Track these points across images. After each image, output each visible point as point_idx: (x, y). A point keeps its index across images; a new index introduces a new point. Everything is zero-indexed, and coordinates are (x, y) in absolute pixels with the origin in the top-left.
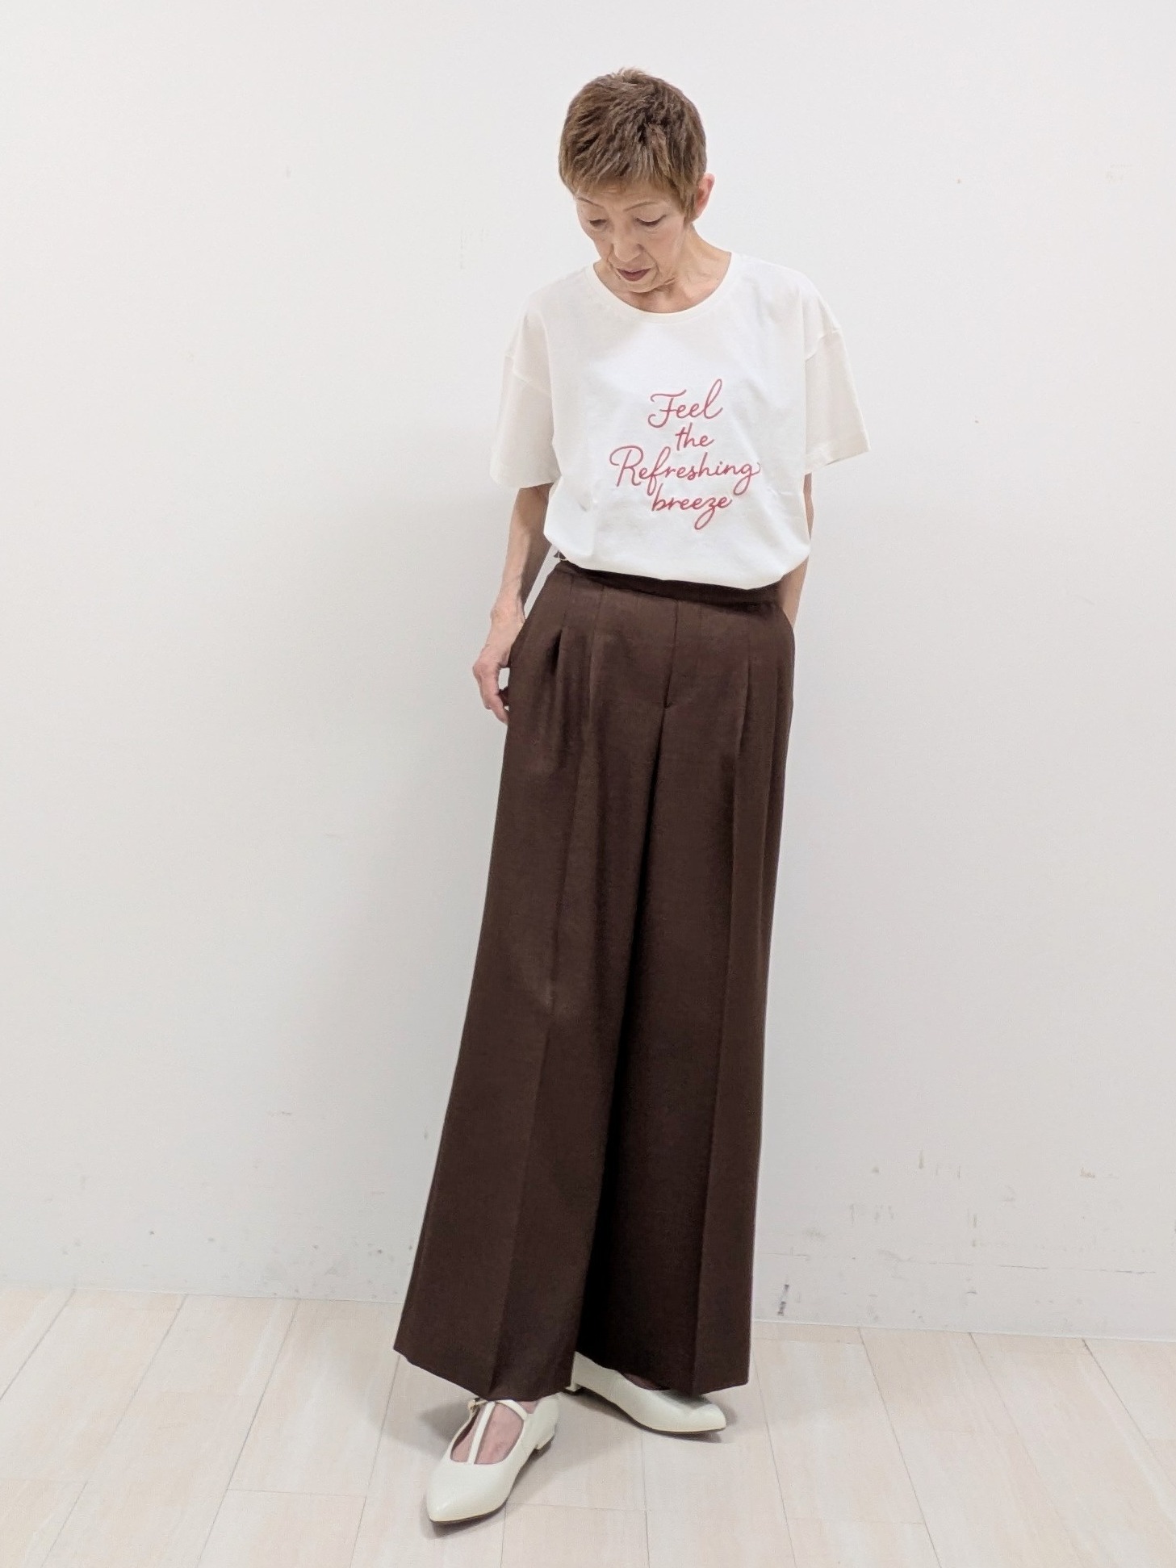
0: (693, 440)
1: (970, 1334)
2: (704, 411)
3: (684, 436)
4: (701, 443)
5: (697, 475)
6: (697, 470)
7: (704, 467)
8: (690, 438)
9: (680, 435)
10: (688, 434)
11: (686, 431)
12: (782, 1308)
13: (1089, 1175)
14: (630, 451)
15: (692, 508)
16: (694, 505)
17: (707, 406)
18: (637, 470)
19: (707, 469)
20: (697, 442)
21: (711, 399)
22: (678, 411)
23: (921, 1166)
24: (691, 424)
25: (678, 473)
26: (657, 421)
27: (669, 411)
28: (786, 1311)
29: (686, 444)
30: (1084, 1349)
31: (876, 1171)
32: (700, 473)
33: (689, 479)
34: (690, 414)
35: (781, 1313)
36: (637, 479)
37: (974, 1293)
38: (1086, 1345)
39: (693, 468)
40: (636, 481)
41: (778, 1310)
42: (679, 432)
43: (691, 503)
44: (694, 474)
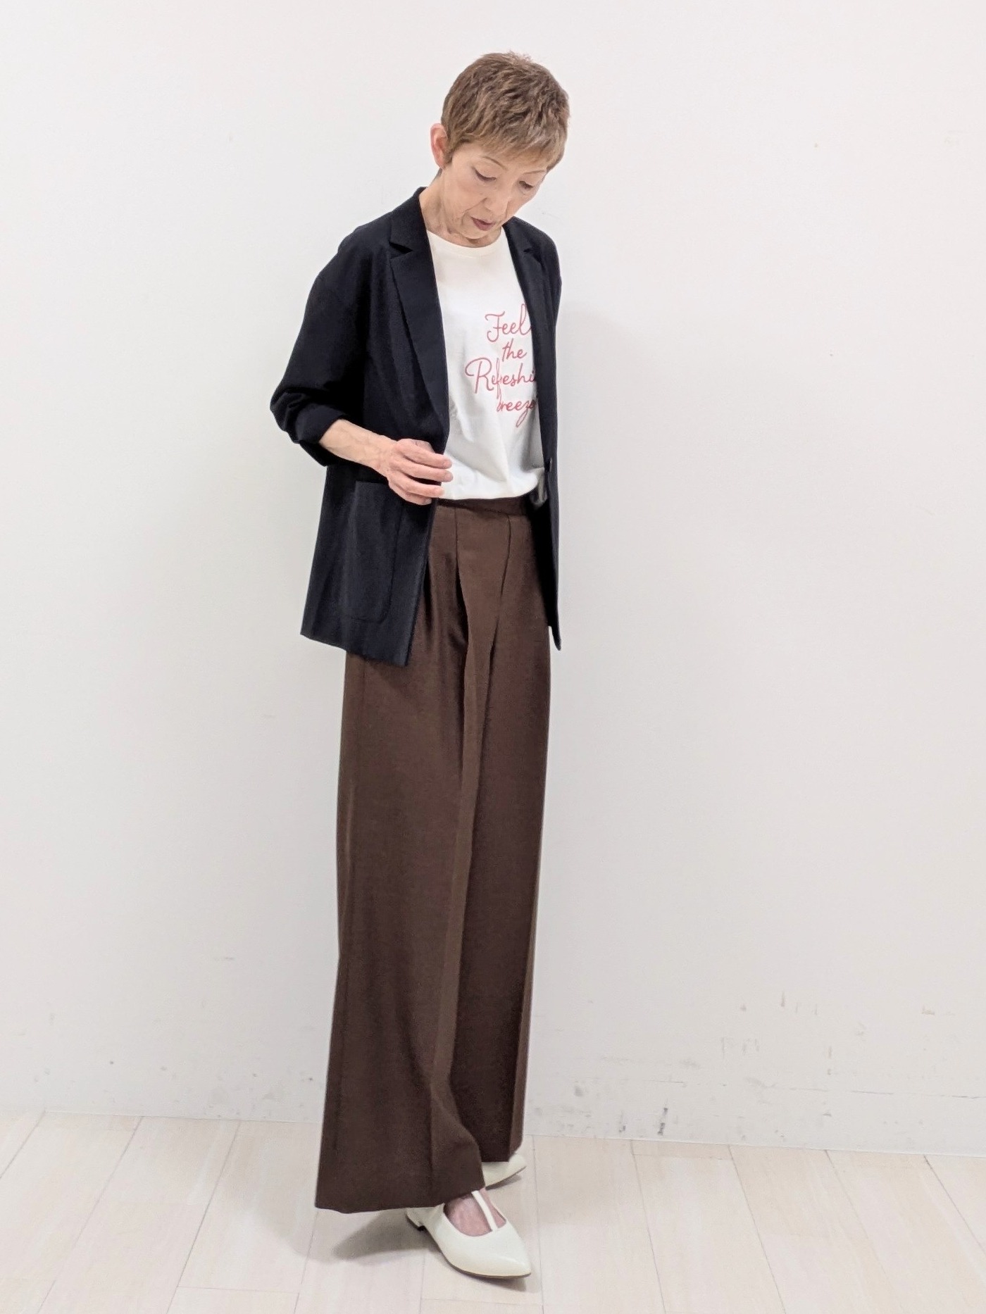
0: (512, 352)
1: (826, 1151)
2: (520, 328)
3: (508, 349)
4: (518, 356)
5: (516, 382)
6: (516, 378)
7: (521, 375)
8: (511, 350)
9: (505, 348)
10: (510, 348)
11: (509, 345)
12: (662, 1129)
13: (929, 1013)
14: (481, 362)
15: (515, 409)
16: (516, 407)
17: (521, 325)
18: (489, 377)
19: (523, 377)
20: (515, 355)
21: (523, 319)
22: (504, 329)
23: (783, 1005)
24: (513, 339)
25: (504, 381)
26: (493, 337)
27: (498, 328)
28: (665, 1131)
29: (508, 356)
30: (926, 1165)
31: (744, 1009)
32: (519, 381)
33: (512, 385)
34: (511, 331)
35: (660, 1133)
36: (491, 386)
37: (830, 1115)
38: (927, 1161)
39: (513, 376)
40: (490, 388)
41: (658, 1130)
42: (505, 346)
43: (514, 405)
44: (515, 381)
